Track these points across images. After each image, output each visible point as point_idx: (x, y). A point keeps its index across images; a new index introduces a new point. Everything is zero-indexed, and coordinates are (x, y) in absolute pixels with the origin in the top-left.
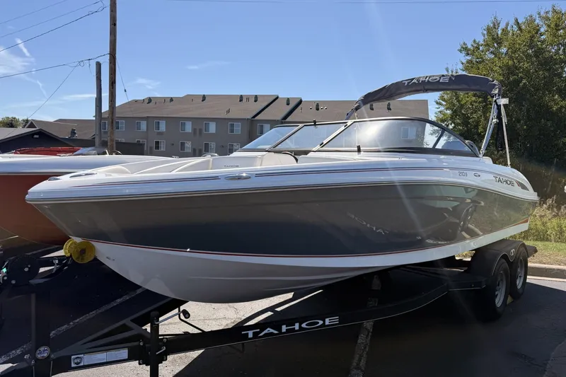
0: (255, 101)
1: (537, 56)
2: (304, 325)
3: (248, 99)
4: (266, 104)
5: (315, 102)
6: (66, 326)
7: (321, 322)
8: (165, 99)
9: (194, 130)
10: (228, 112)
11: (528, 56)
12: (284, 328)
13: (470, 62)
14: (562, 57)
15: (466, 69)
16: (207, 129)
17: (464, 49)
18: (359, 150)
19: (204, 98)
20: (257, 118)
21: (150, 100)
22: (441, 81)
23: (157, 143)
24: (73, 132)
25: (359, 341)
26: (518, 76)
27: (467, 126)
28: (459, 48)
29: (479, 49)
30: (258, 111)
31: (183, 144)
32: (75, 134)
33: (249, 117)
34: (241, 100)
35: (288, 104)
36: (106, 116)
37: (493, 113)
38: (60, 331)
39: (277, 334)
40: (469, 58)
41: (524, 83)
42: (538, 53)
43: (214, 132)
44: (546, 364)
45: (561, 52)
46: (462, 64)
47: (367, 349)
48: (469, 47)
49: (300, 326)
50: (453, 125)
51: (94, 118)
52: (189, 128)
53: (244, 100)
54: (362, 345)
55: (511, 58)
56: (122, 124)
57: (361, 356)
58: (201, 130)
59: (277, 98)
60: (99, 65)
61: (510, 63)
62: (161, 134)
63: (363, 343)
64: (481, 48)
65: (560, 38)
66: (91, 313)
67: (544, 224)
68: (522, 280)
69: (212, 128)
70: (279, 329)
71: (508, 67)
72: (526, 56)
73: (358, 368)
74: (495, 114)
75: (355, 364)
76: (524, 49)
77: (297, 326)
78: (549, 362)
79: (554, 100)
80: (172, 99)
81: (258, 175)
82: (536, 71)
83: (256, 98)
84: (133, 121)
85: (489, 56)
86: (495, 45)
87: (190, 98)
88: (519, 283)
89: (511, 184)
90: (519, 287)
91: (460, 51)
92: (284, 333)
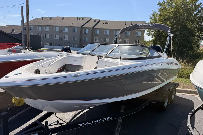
0: (83, 20)
1: (185, 8)
2: (100, 120)
3: (80, 19)
4: (87, 21)
5: (105, 21)
6: (14, 116)
7: (105, 119)
8: (48, 18)
9: (60, 31)
10: (73, 24)
11: (182, 8)
12: (93, 122)
13: (161, 9)
14: (193, 8)
15: (160, 11)
16: (64, 31)
17: (159, 4)
18: (120, 58)
19: (63, 18)
20: (83, 27)
21: (42, 19)
22: (150, 25)
23: (46, 35)
24: (13, 31)
25: (118, 121)
26: (178, 15)
27: (159, 32)
28: (158, 3)
29: (165, 4)
30: (84, 24)
31: (55, 36)
32: (14, 31)
33: (81, 26)
34: (77, 19)
35: (95, 21)
36: (26, 24)
37: (168, 40)
38: (12, 118)
39: (90, 124)
40: (161, 7)
41: (180, 18)
42: (185, 6)
43: (67, 31)
44: (179, 128)
45: (193, 7)
46: (159, 9)
47: (121, 123)
48: (161, 3)
49: (98, 121)
50: (154, 32)
51: (21, 25)
52: (57, 29)
53: (79, 19)
54: (119, 122)
55: (176, 8)
56: (32, 28)
57: (119, 127)
58: (62, 31)
59: (91, 19)
60: (22, 7)
61: (176, 10)
62: (47, 32)
63: (120, 121)
64: (166, 3)
65: (193, 1)
66: (23, 110)
67: (183, 71)
68: (174, 95)
69: (67, 30)
70: (91, 122)
71: (175, 11)
72: (181, 8)
73: (118, 131)
74: (169, 40)
75: (117, 130)
76: (180, 5)
77: (97, 121)
78: (181, 127)
79: (190, 24)
80: (51, 18)
81: (84, 75)
82: (184, 14)
83: (83, 19)
84: (36, 27)
85: (168, 7)
86: (171, 2)
87: (58, 18)
88: (173, 97)
89: (173, 64)
90: (173, 98)
91: (158, 5)
92: (93, 124)
